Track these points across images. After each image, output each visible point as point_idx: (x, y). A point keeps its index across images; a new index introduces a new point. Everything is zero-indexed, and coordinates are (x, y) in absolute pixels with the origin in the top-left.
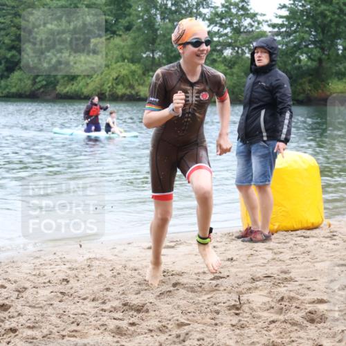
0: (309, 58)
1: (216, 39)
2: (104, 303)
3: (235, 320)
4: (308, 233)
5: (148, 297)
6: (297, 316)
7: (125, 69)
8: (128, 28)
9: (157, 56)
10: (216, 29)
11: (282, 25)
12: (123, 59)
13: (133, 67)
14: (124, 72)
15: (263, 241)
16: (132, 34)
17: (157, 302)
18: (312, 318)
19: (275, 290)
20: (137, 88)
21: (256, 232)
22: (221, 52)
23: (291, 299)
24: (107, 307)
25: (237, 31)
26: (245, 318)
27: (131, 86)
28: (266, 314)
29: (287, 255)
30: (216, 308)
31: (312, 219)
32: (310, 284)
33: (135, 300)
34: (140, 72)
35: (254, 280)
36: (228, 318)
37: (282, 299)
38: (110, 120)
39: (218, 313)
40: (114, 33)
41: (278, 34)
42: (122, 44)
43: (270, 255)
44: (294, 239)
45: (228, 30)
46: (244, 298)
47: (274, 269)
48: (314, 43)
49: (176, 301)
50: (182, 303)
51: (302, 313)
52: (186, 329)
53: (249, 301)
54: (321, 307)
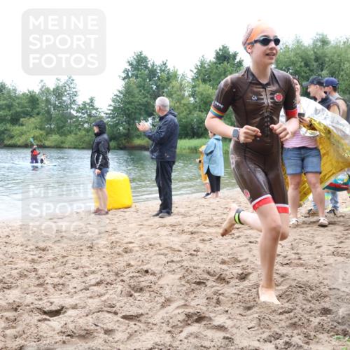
0: (124, 128)
1: (80, 119)
2: (27, 247)
3: (90, 253)
4: (125, 210)
5: (48, 244)
6: (120, 250)
7: (38, 133)
8: (38, 114)
9: (52, 127)
10: (80, 115)
11: (111, 114)
12: (36, 128)
13: (41, 132)
14: (37, 134)
15: (104, 214)
16: (40, 116)
17: (53, 246)
18: (126, 251)
19: (109, 238)
20: (44, 141)
21: (101, 210)
22: (83, 125)
23: (117, 242)
24: (28, 249)
25: (90, 116)
26: (95, 252)
27: (41, 141)
28: (105, 250)
29: (116, 221)
30: (81, 248)
31: (128, 203)
32: (126, 235)
33: (42, 245)
34: (45, 134)
36: (86, 253)
37: (113, 242)
38: (43, 157)
39: (82, 250)
40: (31, 116)
41: (109, 117)
42: (35, 121)
43: (108, 221)
44: (119, 213)
45: (86, 115)
46: (94, 242)
47: (109, 228)
48: (125, 121)
49: (63, 245)
50: (65, 246)
51: (122, 249)
52: (66, 259)
53: (97, 244)
54: (131, 245)
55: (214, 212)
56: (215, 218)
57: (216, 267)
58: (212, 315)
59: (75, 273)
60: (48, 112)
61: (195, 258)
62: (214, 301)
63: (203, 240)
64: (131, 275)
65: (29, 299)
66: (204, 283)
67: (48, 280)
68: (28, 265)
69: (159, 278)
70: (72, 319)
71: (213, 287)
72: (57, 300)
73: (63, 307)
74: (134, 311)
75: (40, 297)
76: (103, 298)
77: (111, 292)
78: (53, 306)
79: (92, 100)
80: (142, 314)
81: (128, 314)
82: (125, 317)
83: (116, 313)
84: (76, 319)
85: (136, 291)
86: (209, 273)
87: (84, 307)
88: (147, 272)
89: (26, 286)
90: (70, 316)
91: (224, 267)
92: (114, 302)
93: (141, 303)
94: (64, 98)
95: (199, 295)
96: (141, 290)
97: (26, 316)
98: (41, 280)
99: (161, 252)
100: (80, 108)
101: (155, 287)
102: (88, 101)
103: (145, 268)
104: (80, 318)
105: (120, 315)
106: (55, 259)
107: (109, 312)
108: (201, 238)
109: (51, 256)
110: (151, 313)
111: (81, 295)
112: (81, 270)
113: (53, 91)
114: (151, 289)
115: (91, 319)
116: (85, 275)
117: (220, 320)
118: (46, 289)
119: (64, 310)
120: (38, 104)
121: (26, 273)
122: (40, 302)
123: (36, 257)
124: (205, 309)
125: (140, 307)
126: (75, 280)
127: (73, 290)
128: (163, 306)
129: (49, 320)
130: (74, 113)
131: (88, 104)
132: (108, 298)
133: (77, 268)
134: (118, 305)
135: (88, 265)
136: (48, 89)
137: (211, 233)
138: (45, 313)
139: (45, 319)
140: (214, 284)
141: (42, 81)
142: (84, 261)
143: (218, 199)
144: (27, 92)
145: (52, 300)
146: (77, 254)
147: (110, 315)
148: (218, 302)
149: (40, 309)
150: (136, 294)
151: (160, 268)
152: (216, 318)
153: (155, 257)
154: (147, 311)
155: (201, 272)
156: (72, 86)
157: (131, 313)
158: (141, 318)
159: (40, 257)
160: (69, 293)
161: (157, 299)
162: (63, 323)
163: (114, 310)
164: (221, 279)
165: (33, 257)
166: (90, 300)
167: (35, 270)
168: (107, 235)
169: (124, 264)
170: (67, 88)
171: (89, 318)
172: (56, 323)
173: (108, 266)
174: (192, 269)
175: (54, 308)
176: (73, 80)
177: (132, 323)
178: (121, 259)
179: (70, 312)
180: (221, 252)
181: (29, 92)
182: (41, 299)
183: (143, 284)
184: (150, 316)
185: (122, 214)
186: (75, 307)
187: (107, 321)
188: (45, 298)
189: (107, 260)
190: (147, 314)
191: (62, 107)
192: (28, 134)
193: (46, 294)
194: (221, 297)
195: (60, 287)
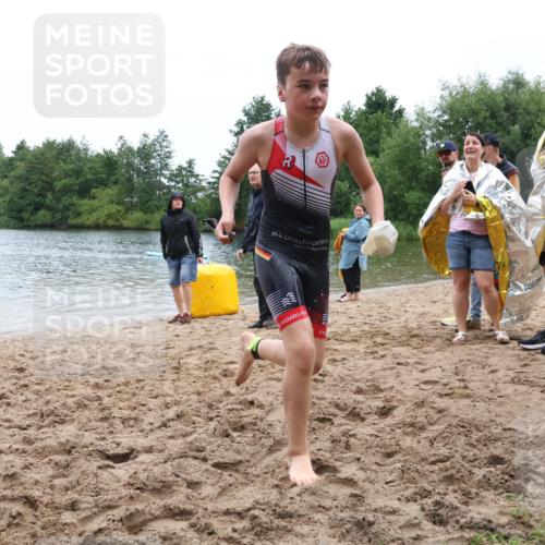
3: (175, 377)
4: (228, 317)
6: (217, 373)
7: (114, 208)
8: (116, 183)
9: (134, 200)
10: (173, 184)
12: (112, 202)
13: (119, 208)
14: (113, 211)
16: (118, 186)
18: (226, 374)
19: (204, 356)
20: (122, 221)
23: (214, 362)
25: (186, 185)
26: (183, 374)
27: (117, 220)
28: (196, 373)
30: (164, 369)
31: (232, 308)
32: (228, 352)
34: (123, 211)
35: (191, 349)
36: (170, 376)
37: (207, 362)
39: (164, 372)
40: (106, 185)
42: (112, 193)
44: (219, 321)
45: (181, 185)
46: (182, 362)
47: (204, 342)
51: (219, 371)
52: (142, 383)
53: (186, 363)
54: (232, 366)
55: (352, 321)
56: (352, 330)
57: (348, 398)
58: (337, 464)
59: (152, 403)
60: (130, 180)
61: (321, 386)
62: (343, 444)
63: (334, 360)
64: (230, 407)
65: (88, 437)
66: (330, 420)
67: (116, 413)
68: (89, 392)
69: (268, 413)
70: (144, 466)
71: (341, 425)
72: (126, 439)
73: (133, 450)
74: (230, 457)
75: (102, 436)
76: (189, 439)
77: (201, 431)
78: (120, 448)
79: (190, 163)
80: (241, 462)
81: (221, 460)
82: (216, 465)
83: (205, 460)
84: (150, 467)
85: (235, 430)
86: (337, 406)
87: (162, 451)
88: (252, 403)
89: (85, 420)
90: (143, 463)
91: (360, 398)
92: (204, 445)
93: (240, 447)
94: (153, 161)
95: (321, 437)
96: (242, 428)
97: (82, 461)
98: (106, 413)
99: (273, 376)
100: (173, 175)
101: (262, 425)
102: (185, 165)
103: (250, 398)
104: (156, 465)
105: (211, 462)
106: (126, 384)
107: (196, 458)
108: (331, 357)
109: (122, 380)
110: (253, 461)
111: (159, 433)
112: (161, 400)
113: (138, 152)
114: (256, 428)
115: (170, 468)
116: (167, 406)
117: (348, 471)
118: (111, 425)
119: (134, 454)
120: (116, 169)
121: (86, 402)
122: (102, 443)
123: (101, 381)
124: (328, 455)
125: (239, 452)
126: (152, 414)
127: (149, 427)
128: (271, 451)
129: (113, 467)
130: (164, 181)
131: (185, 169)
132: (196, 439)
133: (156, 397)
134: (209, 448)
135: (171, 392)
136: (130, 149)
137: (345, 352)
138: (108, 457)
139: (108, 466)
140: (344, 421)
141: (121, 138)
142: (167, 387)
143: (358, 303)
144: (102, 153)
145: (118, 440)
146: (157, 377)
147: (197, 462)
148: (348, 447)
149: (102, 452)
150: (235, 434)
151: (270, 398)
152: (343, 469)
153: (265, 383)
154: (248, 457)
155: (327, 405)
156: (165, 144)
157: (226, 460)
158: (238, 467)
159: (107, 381)
160: (142, 431)
161: (262, 441)
162: (132, 472)
163: (203, 454)
164: (355, 415)
165: (97, 380)
166: (172, 442)
167: (99, 398)
168: (199, 351)
169: (221, 392)
170: (158, 147)
171: (168, 466)
172: (122, 471)
173: (199, 394)
174: (315, 400)
175: (120, 451)
176: (166, 136)
177: (226, 474)
178: (217, 385)
179: (143, 457)
180: (357, 377)
181: (106, 153)
182: (104, 439)
183: (246, 420)
184: (251, 464)
185: (224, 322)
186: (149, 450)
187: (192, 470)
188: (109, 437)
189: (199, 386)
190: (248, 461)
191: (149, 173)
192: (101, 209)
193: (112, 432)
194: (352, 440)
195: (131, 423)
